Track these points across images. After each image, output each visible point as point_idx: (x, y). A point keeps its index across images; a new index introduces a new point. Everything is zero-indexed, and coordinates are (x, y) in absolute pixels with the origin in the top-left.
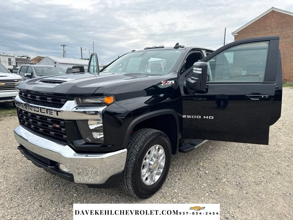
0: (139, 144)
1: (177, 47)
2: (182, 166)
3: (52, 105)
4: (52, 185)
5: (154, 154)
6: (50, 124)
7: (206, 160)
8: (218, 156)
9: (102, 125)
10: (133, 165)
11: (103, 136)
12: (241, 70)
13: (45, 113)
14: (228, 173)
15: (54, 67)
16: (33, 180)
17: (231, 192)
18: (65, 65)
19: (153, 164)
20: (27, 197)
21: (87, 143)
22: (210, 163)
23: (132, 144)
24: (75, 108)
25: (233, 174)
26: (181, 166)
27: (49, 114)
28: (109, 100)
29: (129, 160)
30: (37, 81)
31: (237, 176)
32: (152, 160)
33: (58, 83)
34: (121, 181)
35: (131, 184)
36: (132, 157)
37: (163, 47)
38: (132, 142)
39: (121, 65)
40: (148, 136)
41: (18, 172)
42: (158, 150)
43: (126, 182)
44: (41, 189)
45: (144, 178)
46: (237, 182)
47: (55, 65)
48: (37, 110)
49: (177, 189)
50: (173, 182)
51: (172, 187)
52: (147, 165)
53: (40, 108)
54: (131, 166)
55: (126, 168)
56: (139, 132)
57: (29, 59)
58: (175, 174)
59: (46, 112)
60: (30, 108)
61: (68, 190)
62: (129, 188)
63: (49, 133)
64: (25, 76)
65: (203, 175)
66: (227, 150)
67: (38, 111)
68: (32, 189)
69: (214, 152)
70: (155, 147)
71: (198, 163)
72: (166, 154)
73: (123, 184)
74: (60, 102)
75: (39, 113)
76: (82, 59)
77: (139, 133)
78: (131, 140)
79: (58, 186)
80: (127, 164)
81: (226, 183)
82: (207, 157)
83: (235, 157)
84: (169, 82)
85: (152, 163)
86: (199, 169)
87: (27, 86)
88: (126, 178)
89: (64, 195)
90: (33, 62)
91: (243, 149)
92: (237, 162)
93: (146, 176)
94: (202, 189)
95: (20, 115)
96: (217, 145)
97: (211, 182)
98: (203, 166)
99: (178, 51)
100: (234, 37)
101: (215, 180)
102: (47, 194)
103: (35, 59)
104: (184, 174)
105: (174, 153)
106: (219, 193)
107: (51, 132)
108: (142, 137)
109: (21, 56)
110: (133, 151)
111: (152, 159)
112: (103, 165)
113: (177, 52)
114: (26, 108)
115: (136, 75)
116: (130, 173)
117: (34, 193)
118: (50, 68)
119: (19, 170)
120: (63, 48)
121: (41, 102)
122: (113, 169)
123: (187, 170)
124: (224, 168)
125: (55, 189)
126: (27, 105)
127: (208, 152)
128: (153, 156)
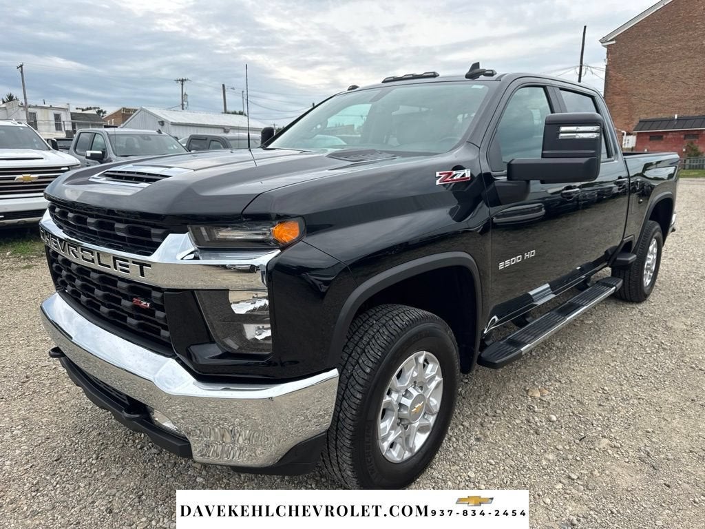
0: (371, 352)
1: (475, 73)
2: (484, 401)
3: (128, 244)
4: (141, 448)
5: (412, 378)
6: (126, 297)
7: (547, 383)
8: (581, 371)
9: (267, 302)
10: (354, 412)
11: (268, 333)
12: (623, 134)
13: (109, 267)
14: (612, 420)
15: (157, 133)
16: (95, 433)
17: (626, 479)
18: (184, 127)
19: (409, 406)
20: (77, 481)
21: (227, 355)
22: (559, 391)
23: (352, 352)
24: (192, 256)
25: (626, 425)
26: (482, 398)
27: (121, 270)
28: (287, 232)
29: (343, 398)
30: (96, 176)
31: (640, 433)
32: (407, 394)
33: (148, 180)
34: (322, 454)
35: (350, 463)
36: (352, 390)
37: (435, 75)
38: (351, 345)
39: (319, 126)
40: (397, 329)
41: (61, 408)
42: (424, 365)
43: (337, 456)
44: (113, 459)
45: (386, 445)
46: (639, 450)
47: (159, 127)
48: (90, 256)
49: (474, 470)
50: (463, 447)
51: (461, 463)
52: (394, 407)
53: (96, 253)
54: (349, 415)
55: (336, 419)
56: (370, 317)
57: (102, 114)
58: (466, 424)
59: (112, 265)
60: (72, 251)
61: (181, 463)
62: (343, 473)
63: (125, 319)
64: (87, 158)
65: (542, 427)
66: (602, 351)
67: (93, 261)
68: (91, 460)
69: (569, 358)
70: (416, 359)
71: (527, 391)
72: (444, 376)
73: (327, 462)
74: (150, 237)
75: (96, 266)
76: (226, 112)
77: (371, 320)
78: (349, 340)
79: (158, 452)
80: (339, 409)
81: (610, 452)
82: (549, 372)
83: (628, 375)
84: (456, 175)
85: (407, 402)
86: (530, 408)
87: (65, 188)
88: (336, 448)
89: (172, 479)
90: (111, 122)
91: (648, 349)
92: (635, 390)
93: (391, 439)
94: (544, 469)
95: (54, 265)
96: (574, 339)
97: (567, 448)
98: (540, 399)
99: (478, 86)
100: (606, 49)
101: (578, 441)
102: (129, 475)
103: (115, 115)
104: (491, 423)
105: (466, 369)
106: (591, 485)
107: (128, 318)
108: (381, 331)
109: (85, 108)
110: (355, 373)
111: (407, 391)
112: (271, 412)
113: (475, 86)
114: (63, 250)
115: (361, 157)
116: (347, 433)
117: (95, 472)
118: (146, 137)
119: (62, 402)
120: (181, 86)
121: (101, 234)
122: (303, 418)
123: (498, 411)
124: (600, 405)
125: (149, 461)
126: (65, 244)
127: (553, 359)
128: (410, 382)
